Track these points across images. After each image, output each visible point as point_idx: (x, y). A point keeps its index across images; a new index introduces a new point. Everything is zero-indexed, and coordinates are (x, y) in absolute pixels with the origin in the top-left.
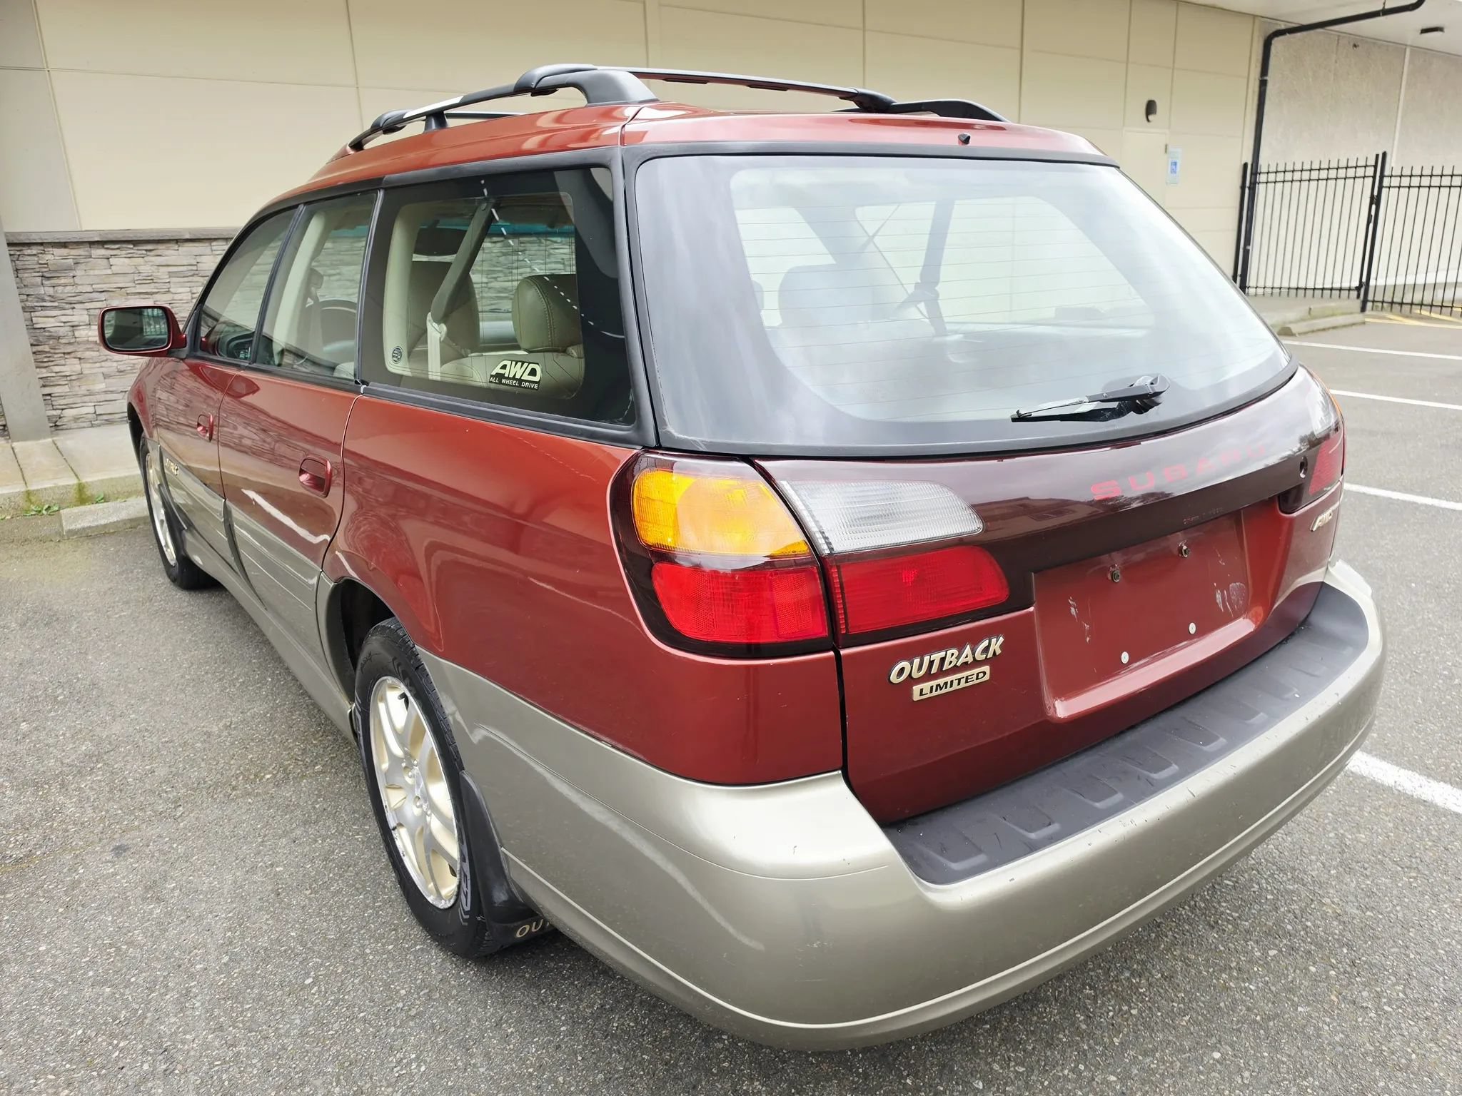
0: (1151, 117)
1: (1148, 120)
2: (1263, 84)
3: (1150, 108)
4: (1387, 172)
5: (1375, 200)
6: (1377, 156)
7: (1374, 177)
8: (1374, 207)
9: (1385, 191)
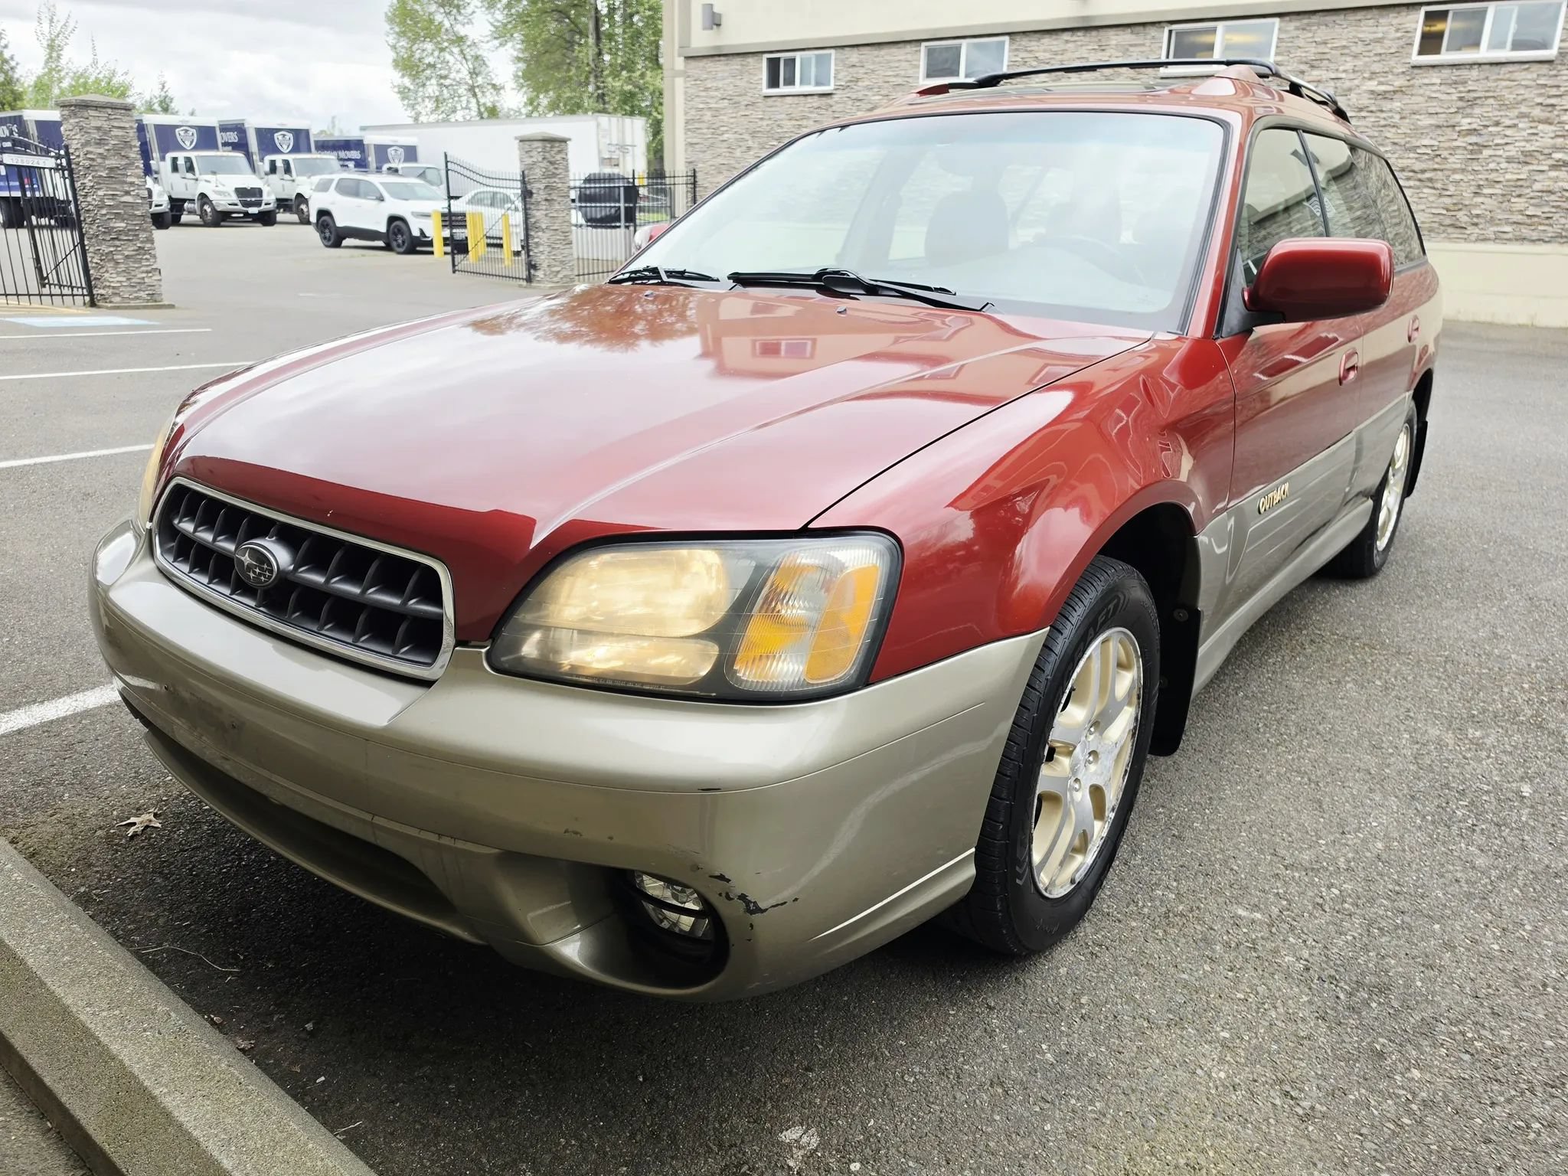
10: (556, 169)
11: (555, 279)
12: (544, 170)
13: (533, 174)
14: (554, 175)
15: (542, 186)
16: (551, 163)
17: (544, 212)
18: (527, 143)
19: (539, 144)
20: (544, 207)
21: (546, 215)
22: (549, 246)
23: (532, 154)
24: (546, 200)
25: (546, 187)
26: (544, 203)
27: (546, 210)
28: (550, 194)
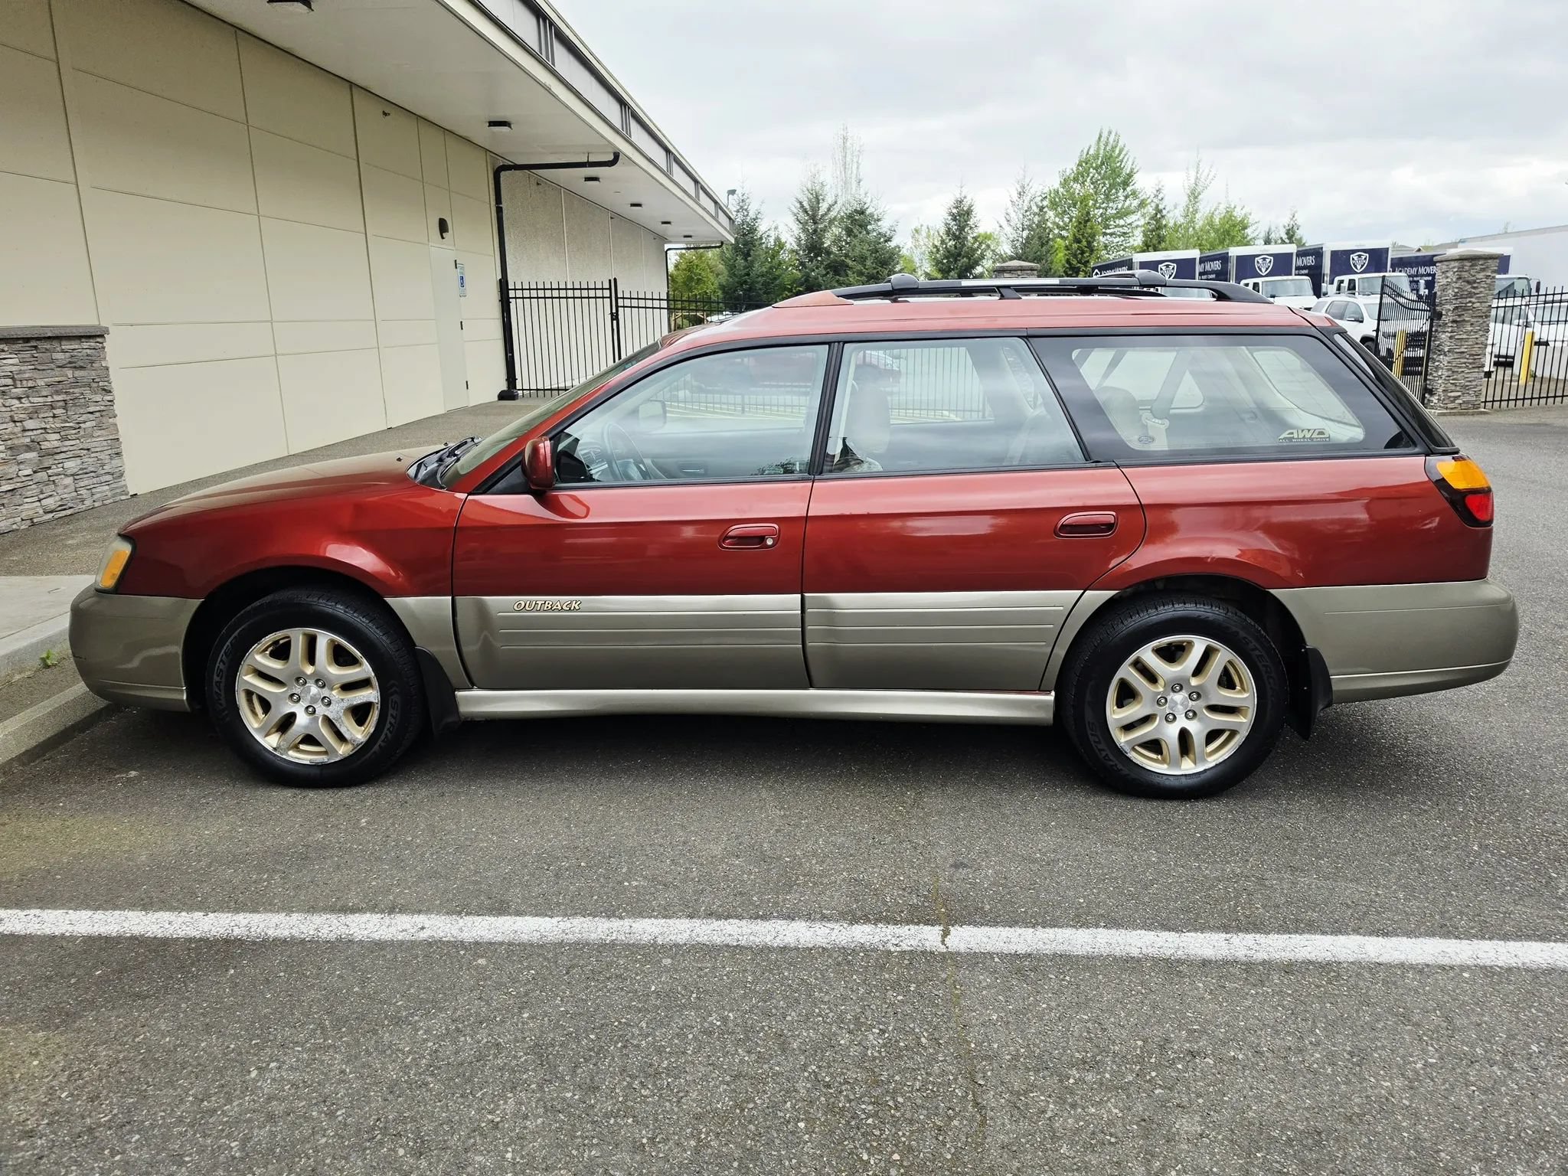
0: (444, 234)
1: (443, 238)
2: (499, 210)
3: (443, 226)
4: (620, 295)
5: (615, 317)
6: (610, 281)
7: (610, 297)
8: (615, 322)
9: (621, 310)
10: (1474, 288)
11: (1450, 406)
12: (1456, 290)
13: (1445, 296)
14: (1471, 295)
15: (1451, 307)
16: (1468, 282)
17: (1449, 335)
18: (1446, 263)
19: (1456, 264)
20: (1450, 330)
21: (1451, 338)
22: (1448, 370)
23: (1448, 274)
24: (1454, 321)
25: (1456, 308)
26: (1450, 325)
27: (1452, 332)
28: (1459, 316)
